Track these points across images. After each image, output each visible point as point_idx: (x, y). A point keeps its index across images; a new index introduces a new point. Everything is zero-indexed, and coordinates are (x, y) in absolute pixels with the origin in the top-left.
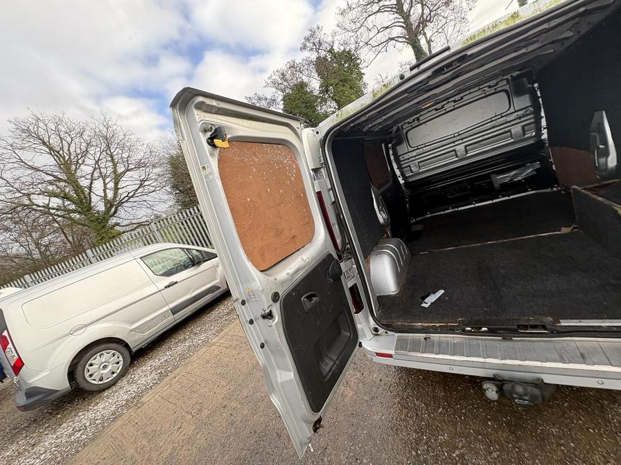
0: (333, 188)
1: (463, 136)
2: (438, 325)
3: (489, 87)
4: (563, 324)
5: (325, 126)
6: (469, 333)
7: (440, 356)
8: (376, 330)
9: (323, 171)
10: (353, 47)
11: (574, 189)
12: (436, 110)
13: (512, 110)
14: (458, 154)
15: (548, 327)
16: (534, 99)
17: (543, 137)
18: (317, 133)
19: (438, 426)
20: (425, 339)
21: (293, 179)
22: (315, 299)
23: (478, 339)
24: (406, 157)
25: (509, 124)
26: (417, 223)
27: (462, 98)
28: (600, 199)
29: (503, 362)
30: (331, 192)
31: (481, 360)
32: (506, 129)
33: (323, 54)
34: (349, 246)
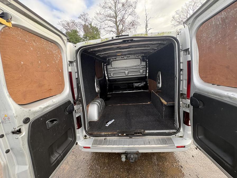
0: (78, 72)
1: (128, 68)
2: (110, 133)
3: (137, 56)
4: (146, 132)
5: (79, 45)
6: (120, 136)
7: (109, 146)
8: (86, 136)
9: (75, 64)
10: (99, 27)
11: (152, 91)
12: (122, 57)
13: (141, 65)
14: (126, 74)
15: (142, 133)
16: (146, 64)
17: (147, 75)
18: (75, 47)
19: (103, 176)
20: (105, 139)
21: (57, 62)
22: (55, 122)
23: (122, 138)
24: (110, 70)
25: (140, 69)
26: (110, 94)
27: (129, 57)
28: (157, 95)
29: (129, 146)
30: (77, 74)
31: (122, 146)
32: (139, 70)
33: (87, 24)
34: (80, 98)
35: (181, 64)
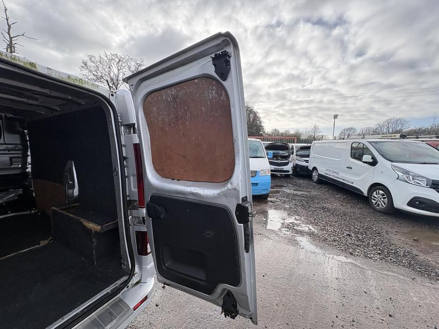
11: (53, 210)
13: (2, 142)
16: (23, 140)
17: (27, 170)
28: (71, 215)
35: (124, 149)
